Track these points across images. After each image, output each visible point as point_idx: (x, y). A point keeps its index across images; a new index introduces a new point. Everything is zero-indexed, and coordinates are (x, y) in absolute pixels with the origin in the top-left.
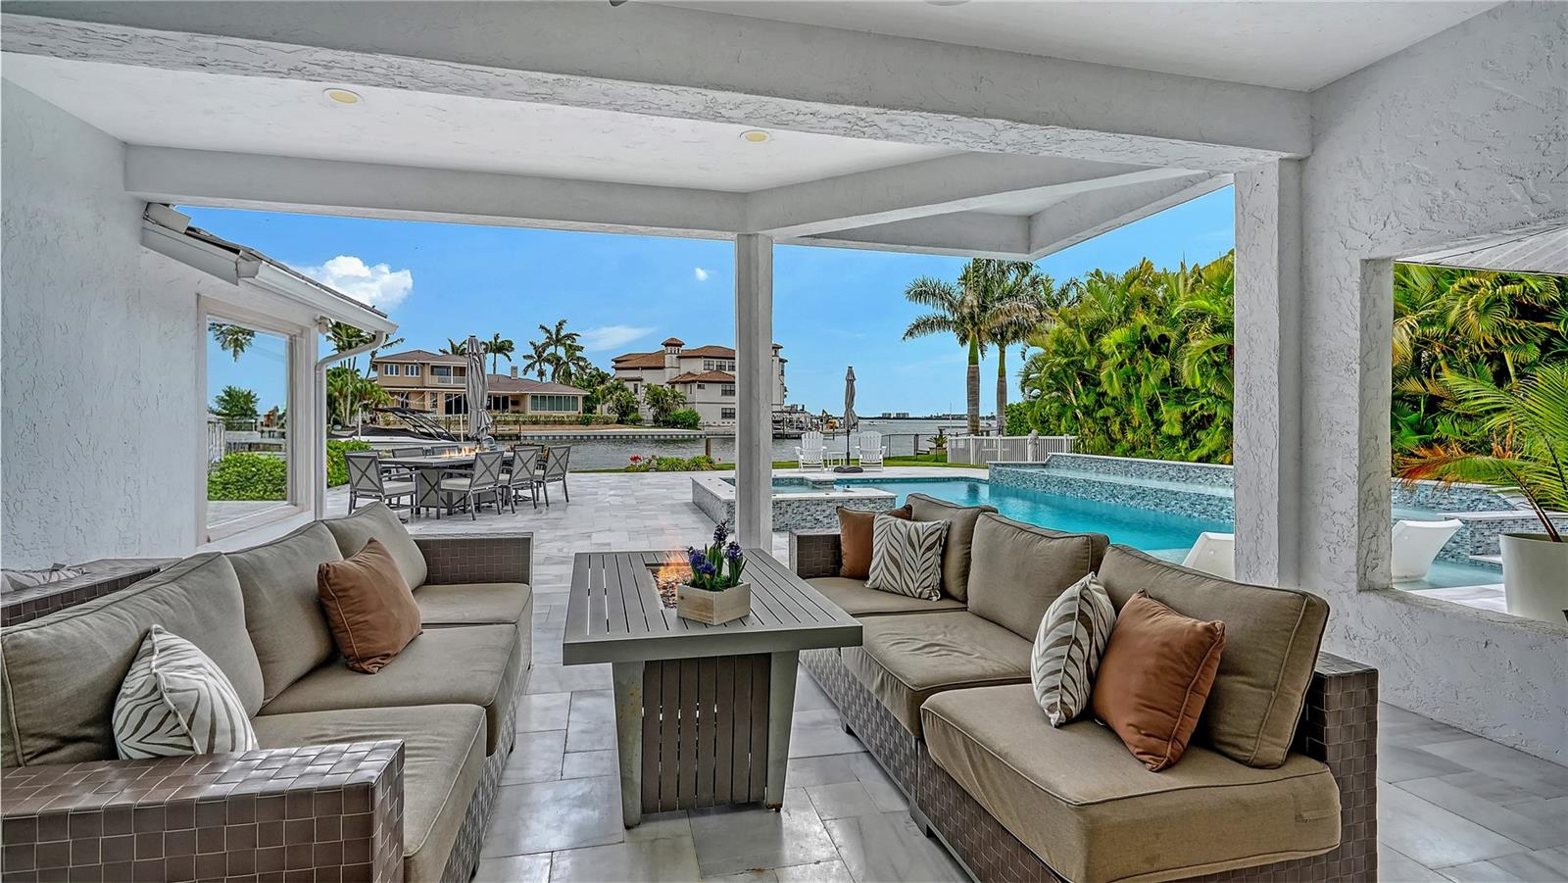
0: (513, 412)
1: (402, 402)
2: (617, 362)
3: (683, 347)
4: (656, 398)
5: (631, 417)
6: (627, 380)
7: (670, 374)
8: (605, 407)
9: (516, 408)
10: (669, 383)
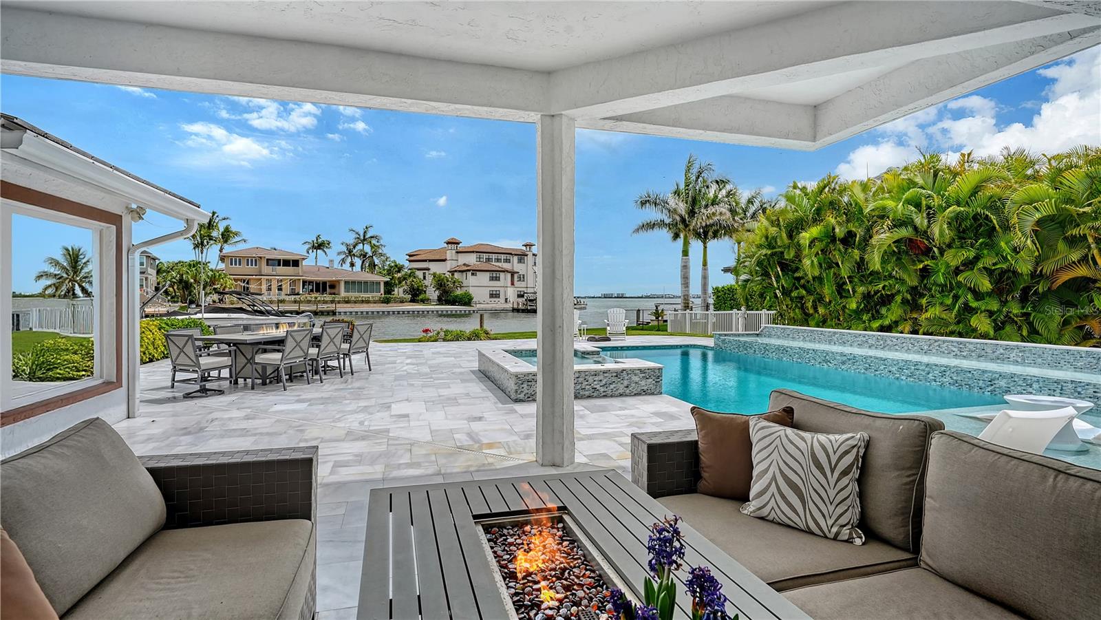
0: (331, 294)
1: (244, 287)
2: (410, 256)
3: (461, 245)
4: (440, 284)
5: (420, 297)
6: (419, 269)
7: (449, 265)
8: (401, 290)
9: (333, 291)
10: (450, 272)
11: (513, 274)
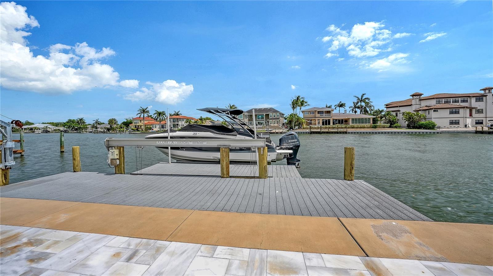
0: (345, 124)
1: (310, 122)
2: (387, 105)
3: (422, 96)
4: (409, 118)
5: (395, 125)
6: (393, 111)
7: (414, 108)
10: (415, 111)
11: (471, 109)
